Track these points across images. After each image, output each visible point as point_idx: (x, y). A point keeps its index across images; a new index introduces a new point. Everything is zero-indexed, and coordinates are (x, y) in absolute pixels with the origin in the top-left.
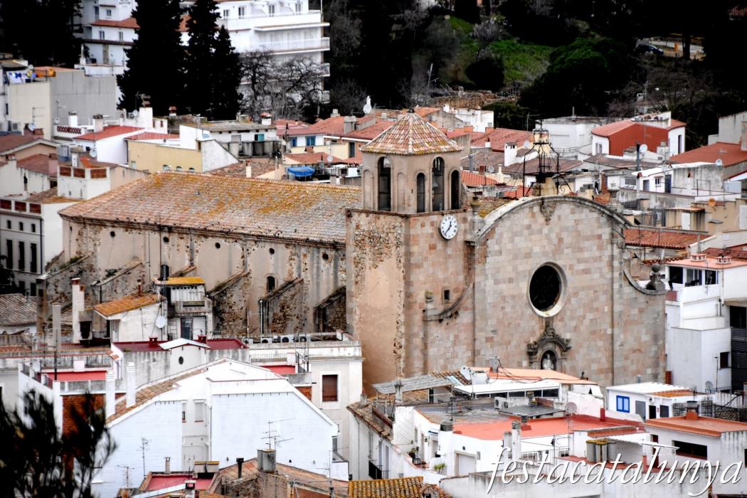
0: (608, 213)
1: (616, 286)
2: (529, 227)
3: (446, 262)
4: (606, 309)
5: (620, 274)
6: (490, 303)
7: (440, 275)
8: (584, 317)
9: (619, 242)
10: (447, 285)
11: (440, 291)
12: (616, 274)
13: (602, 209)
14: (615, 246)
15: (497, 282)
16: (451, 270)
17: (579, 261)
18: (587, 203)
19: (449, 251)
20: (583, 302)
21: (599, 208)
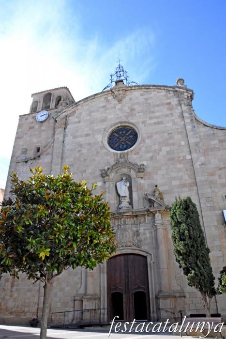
0: (172, 89)
1: (189, 127)
2: (104, 107)
3: (40, 133)
4: (183, 143)
5: (192, 120)
6: (68, 149)
7: (35, 140)
8: (160, 150)
9: (186, 102)
10: (38, 145)
11: (34, 148)
12: (188, 121)
13: (165, 89)
14: (183, 105)
15: (75, 137)
16: (43, 137)
17: (151, 118)
18: (151, 87)
19: (43, 128)
20: (158, 141)
21: (162, 88)
